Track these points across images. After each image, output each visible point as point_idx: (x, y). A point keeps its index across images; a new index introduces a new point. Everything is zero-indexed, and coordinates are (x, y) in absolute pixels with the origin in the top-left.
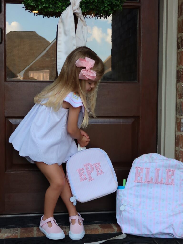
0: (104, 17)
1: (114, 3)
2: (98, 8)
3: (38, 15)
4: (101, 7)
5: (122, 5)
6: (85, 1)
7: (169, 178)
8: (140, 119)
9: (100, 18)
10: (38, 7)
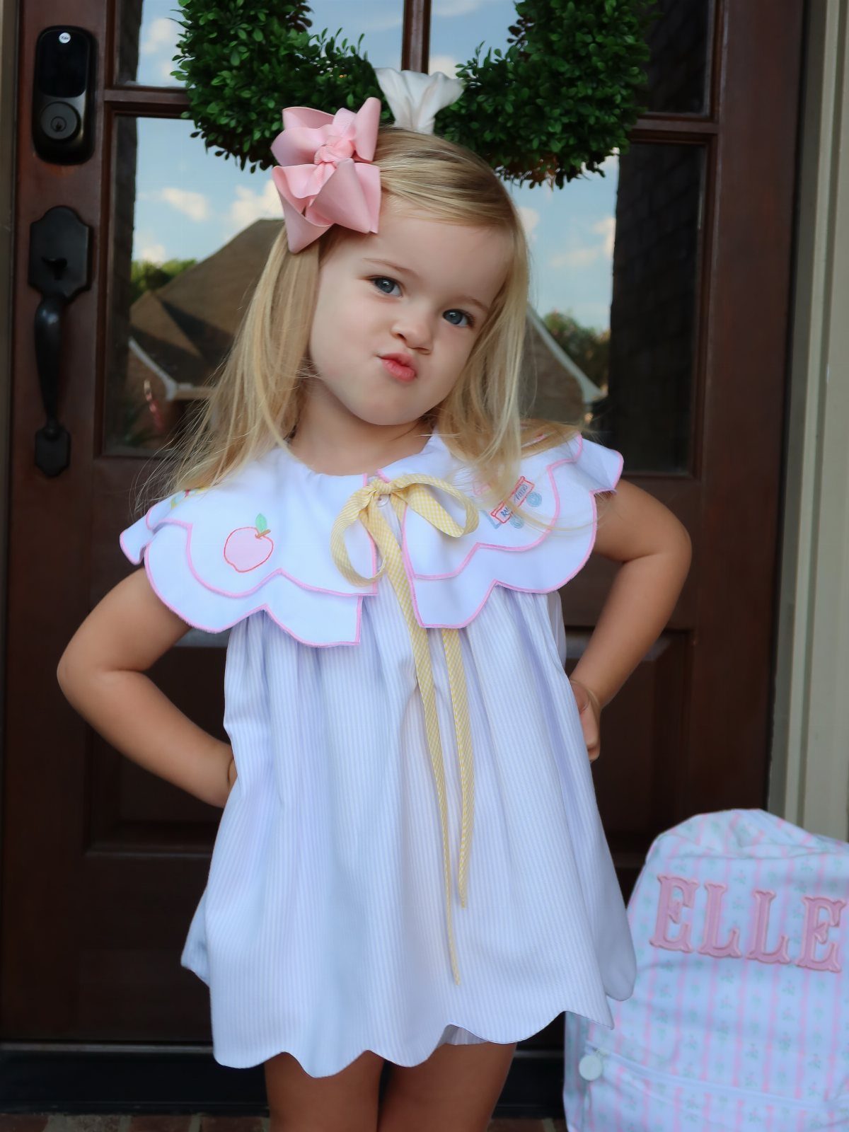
0: (549, 181)
1: (592, 121)
2: (519, 143)
3: (258, 169)
4: (532, 137)
5: (628, 127)
6: (460, 111)
7: (816, 938)
8: (695, 643)
9: (532, 186)
10: (251, 133)
